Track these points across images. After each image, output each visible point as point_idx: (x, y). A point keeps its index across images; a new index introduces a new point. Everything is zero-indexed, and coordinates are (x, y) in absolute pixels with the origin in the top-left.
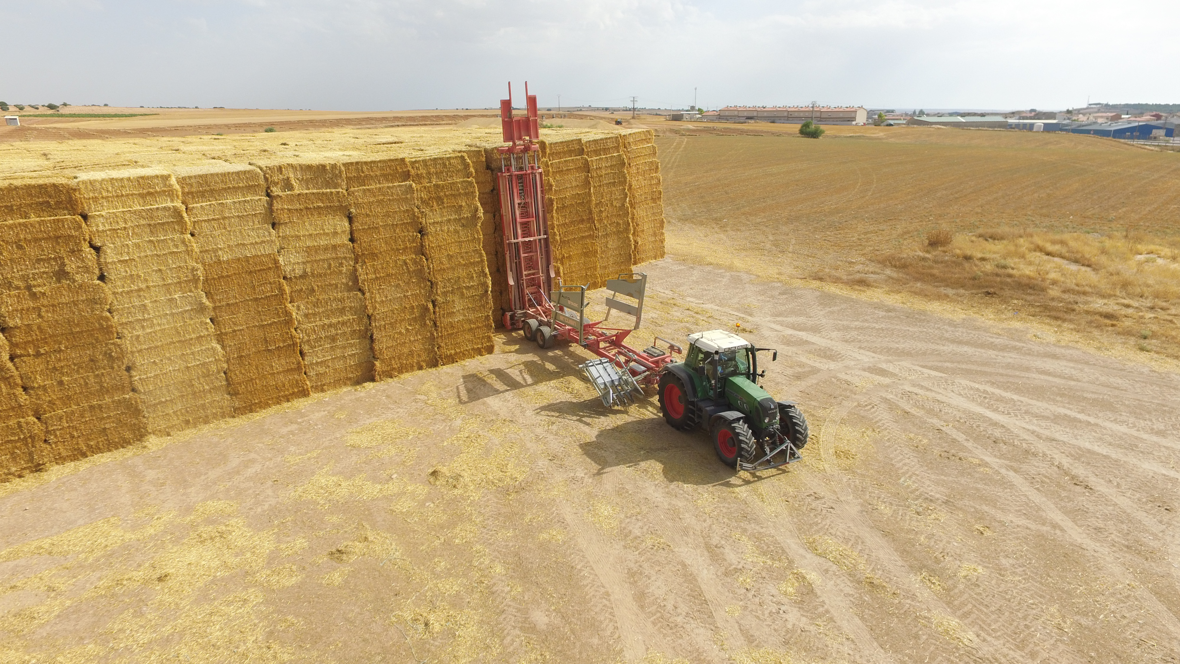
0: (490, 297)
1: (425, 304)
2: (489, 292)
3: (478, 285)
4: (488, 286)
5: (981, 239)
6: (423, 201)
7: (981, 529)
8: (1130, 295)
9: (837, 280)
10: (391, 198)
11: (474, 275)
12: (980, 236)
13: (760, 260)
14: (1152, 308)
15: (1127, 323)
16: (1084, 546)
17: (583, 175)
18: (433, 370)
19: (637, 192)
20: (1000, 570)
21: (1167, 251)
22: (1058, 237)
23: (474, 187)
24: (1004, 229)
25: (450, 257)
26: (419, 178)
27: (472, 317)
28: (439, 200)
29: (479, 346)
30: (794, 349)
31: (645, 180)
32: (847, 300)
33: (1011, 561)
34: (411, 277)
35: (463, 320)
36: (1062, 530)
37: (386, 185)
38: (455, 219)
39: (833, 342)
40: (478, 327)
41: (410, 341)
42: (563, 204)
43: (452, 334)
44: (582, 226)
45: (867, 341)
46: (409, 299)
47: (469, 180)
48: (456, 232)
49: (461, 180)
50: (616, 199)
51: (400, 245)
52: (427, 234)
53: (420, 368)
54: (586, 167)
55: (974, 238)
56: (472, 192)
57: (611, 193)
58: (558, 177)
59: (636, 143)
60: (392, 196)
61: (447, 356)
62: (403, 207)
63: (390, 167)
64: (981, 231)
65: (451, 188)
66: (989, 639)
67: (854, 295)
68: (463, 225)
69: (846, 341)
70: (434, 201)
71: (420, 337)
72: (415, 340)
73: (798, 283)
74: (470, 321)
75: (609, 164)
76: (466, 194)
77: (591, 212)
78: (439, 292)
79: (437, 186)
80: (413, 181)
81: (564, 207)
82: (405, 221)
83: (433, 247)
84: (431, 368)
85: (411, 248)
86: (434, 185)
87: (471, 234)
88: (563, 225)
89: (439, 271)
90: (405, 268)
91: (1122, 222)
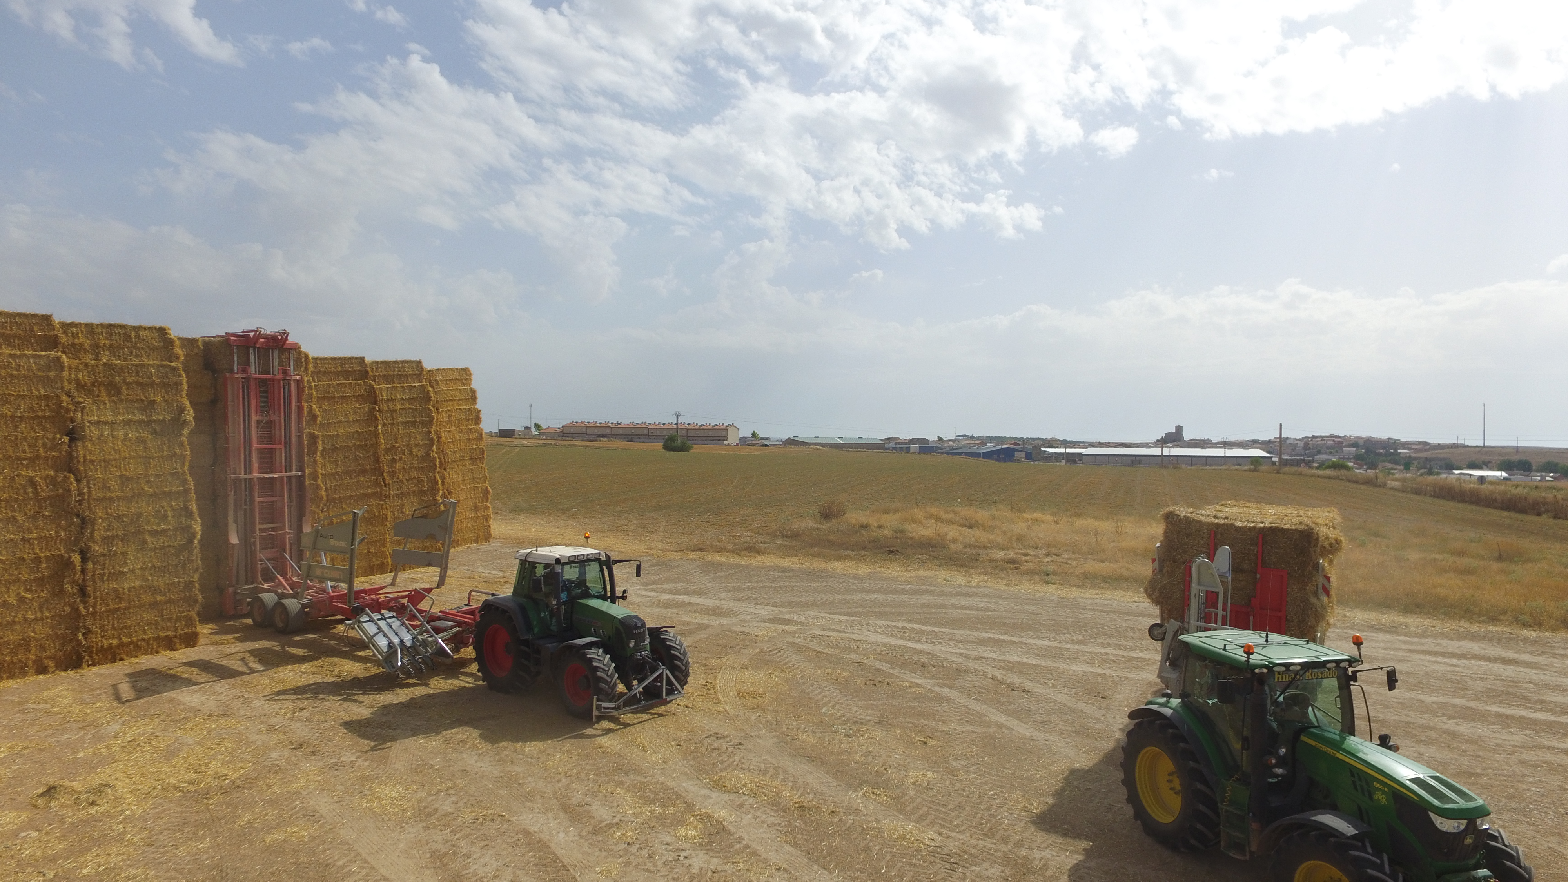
0: (197, 551)
1: (66, 555)
2: (196, 542)
3: (175, 530)
4: (194, 536)
6: (80, 386)
7: (924, 740)
9: (720, 550)
10: (15, 373)
11: (169, 514)
16: (1035, 738)
17: (366, 407)
18: (72, 673)
19: (449, 447)
20: (953, 773)
21: (1049, 518)
23: (180, 376)
25: (124, 480)
26: (74, 350)
27: (159, 582)
28: (113, 389)
29: (170, 633)
30: (675, 611)
31: (460, 432)
32: (734, 566)
33: (962, 763)
34: (41, 508)
35: (141, 586)
36: (1008, 728)
37: (8, 352)
38: (140, 422)
39: (723, 602)
40: (170, 601)
41: (25, 619)
42: (333, 445)
43: (118, 609)
44: (362, 479)
45: (764, 598)
46: (31, 544)
47: (172, 364)
48: (141, 441)
49: (157, 362)
50: (416, 445)
51: (24, 452)
52: (83, 439)
53: (42, 670)
54: (372, 397)
55: (872, 512)
56: (176, 384)
57: (410, 437)
58: (326, 405)
59: (446, 382)
60: (16, 370)
61: (102, 650)
62: (38, 391)
63: (19, 326)
65: (137, 373)
66: (953, 834)
67: (743, 561)
68: (155, 433)
69: (739, 600)
70: (102, 388)
71: (47, 614)
72: (36, 619)
73: (673, 556)
74: (155, 590)
75: (407, 397)
76: (164, 386)
77: (377, 460)
78: (97, 535)
79: (109, 366)
80: (63, 352)
81: (334, 449)
82: (40, 414)
83: (92, 462)
84: (65, 670)
85: (47, 458)
86: (105, 364)
87: (169, 447)
88: (333, 475)
89: (101, 500)
90: (30, 490)
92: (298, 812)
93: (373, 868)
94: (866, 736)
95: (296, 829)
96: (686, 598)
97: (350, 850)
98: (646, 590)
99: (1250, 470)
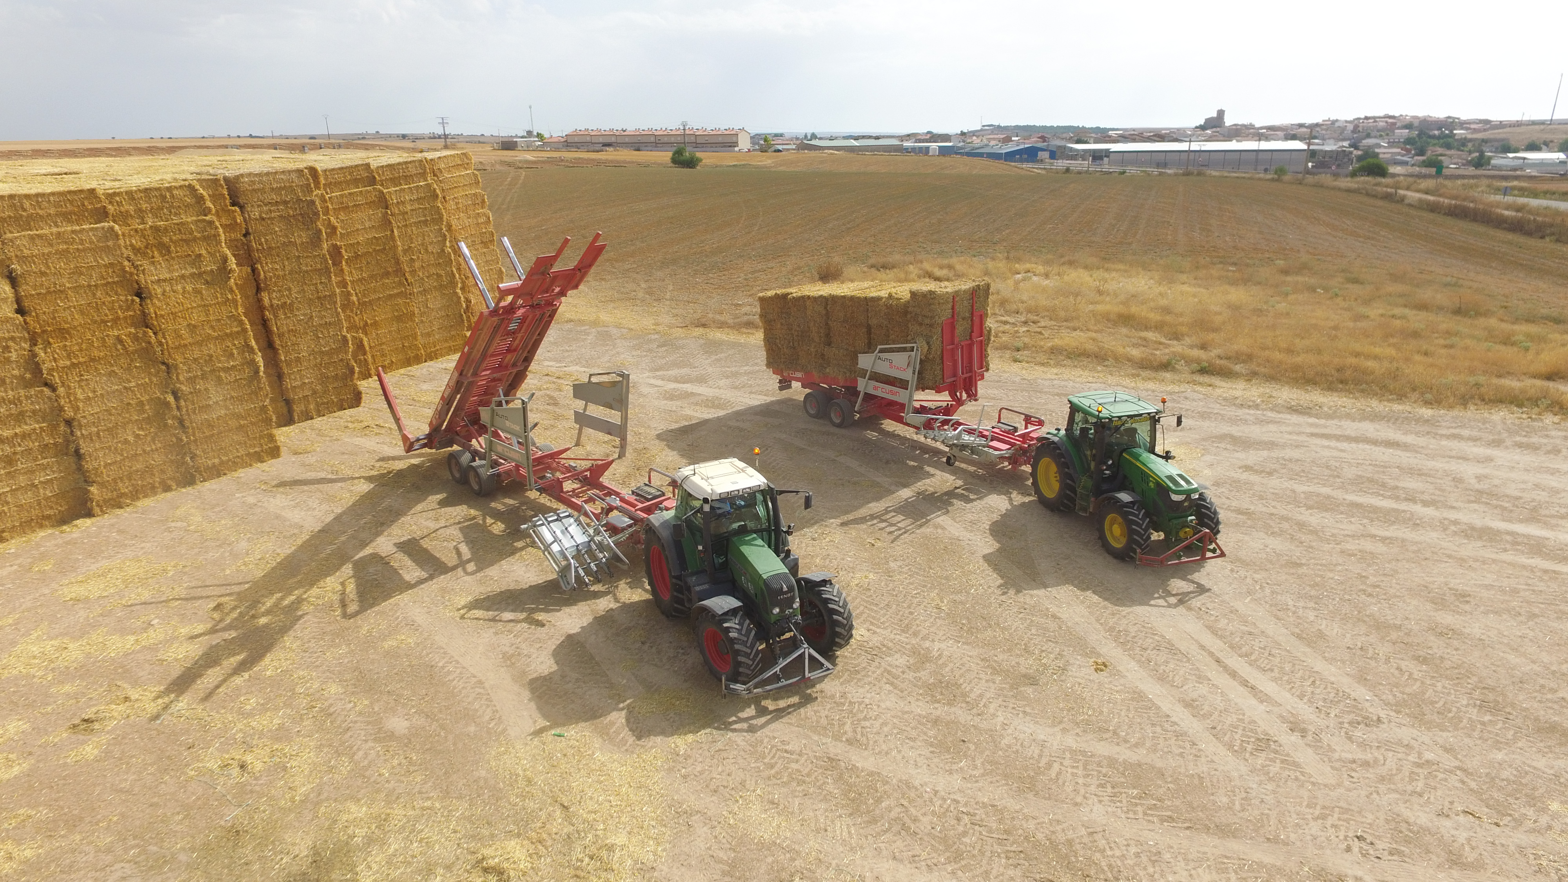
0: (264, 380)
1: (162, 397)
2: (261, 374)
3: (242, 365)
4: (258, 368)
5: (873, 270)
6: (136, 250)
7: (873, 542)
8: (1008, 313)
9: (722, 325)
10: (80, 247)
11: (235, 352)
12: (872, 266)
13: (632, 311)
14: (1025, 323)
15: (1005, 338)
16: (961, 538)
17: (380, 212)
18: (189, 489)
19: (460, 234)
20: (889, 573)
21: (1040, 269)
22: (946, 262)
23: (216, 228)
24: (897, 257)
25: (192, 328)
26: (123, 218)
27: (240, 409)
28: (164, 249)
29: (257, 449)
30: (679, 403)
31: (468, 218)
32: (734, 345)
33: (899, 563)
34: (132, 360)
35: (226, 414)
36: (943, 528)
37: (69, 228)
38: (193, 275)
39: (722, 391)
40: (252, 423)
41: (144, 451)
42: (355, 253)
43: (213, 435)
44: (387, 281)
45: (758, 385)
46: (133, 391)
47: (207, 218)
48: (197, 292)
49: (194, 218)
50: (431, 243)
51: (106, 315)
52: (150, 297)
53: (167, 489)
54: (383, 202)
55: (866, 269)
56: (214, 236)
57: (424, 235)
58: (342, 216)
59: (449, 169)
60: (82, 244)
61: (208, 468)
62: (103, 260)
63: (71, 202)
64: (872, 261)
65: (180, 230)
66: (878, 630)
67: (742, 339)
68: (207, 282)
69: (736, 388)
70: (154, 249)
71: (159, 445)
72: (152, 450)
73: (678, 332)
74: (239, 417)
75: (415, 197)
76: (205, 239)
77: (398, 262)
78: (181, 378)
79: (156, 229)
80: (114, 221)
81: (357, 256)
82: (110, 280)
83: (163, 316)
84: (184, 487)
85: (125, 318)
86: (151, 227)
87: (221, 294)
88: (360, 280)
89: (177, 348)
90: (119, 347)
91: (1005, 244)
92: (401, 622)
93: (464, 668)
94: (827, 540)
95: (403, 637)
96: (688, 387)
97: (445, 653)
98: (654, 378)
99: (1273, 180)
